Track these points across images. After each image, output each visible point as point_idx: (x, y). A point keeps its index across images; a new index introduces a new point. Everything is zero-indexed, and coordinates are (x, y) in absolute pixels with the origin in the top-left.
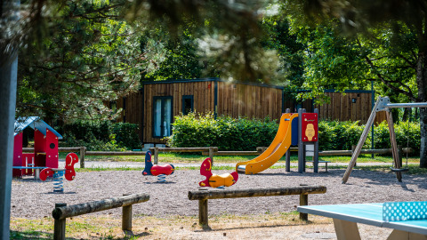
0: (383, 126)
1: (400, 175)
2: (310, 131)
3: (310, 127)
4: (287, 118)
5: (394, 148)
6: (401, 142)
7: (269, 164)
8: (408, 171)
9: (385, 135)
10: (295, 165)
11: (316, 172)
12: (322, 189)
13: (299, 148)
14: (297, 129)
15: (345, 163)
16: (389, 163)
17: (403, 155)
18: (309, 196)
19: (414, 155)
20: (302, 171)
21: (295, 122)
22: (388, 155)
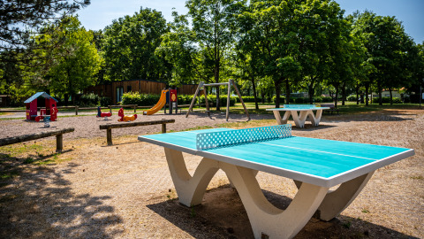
0: (203, 96)
1: (209, 114)
2: (173, 97)
3: (174, 95)
4: (164, 92)
5: (207, 104)
6: (209, 101)
7: (156, 111)
8: (212, 112)
9: (203, 99)
10: (168, 111)
11: (176, 114)
12: (173, 121)
13: (169, 105)
14: (168, 96)
15: (187, 110)
16: (205, 109)
17: (210, 106)
18: (167, 125)
19: (214, 106)
20: (171, 113)
21: (167, 93)
22: (204, 106)
